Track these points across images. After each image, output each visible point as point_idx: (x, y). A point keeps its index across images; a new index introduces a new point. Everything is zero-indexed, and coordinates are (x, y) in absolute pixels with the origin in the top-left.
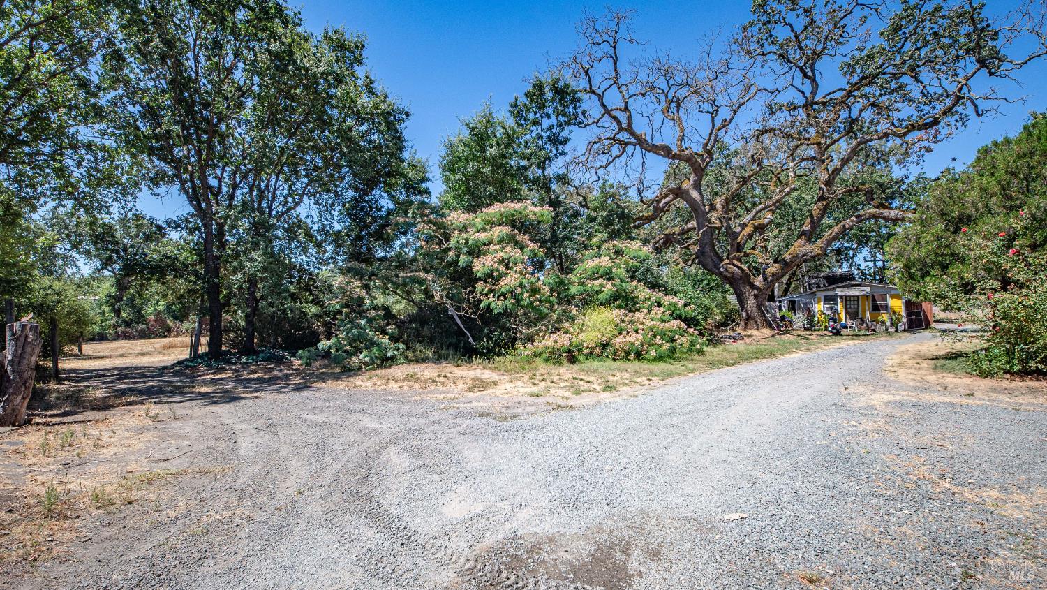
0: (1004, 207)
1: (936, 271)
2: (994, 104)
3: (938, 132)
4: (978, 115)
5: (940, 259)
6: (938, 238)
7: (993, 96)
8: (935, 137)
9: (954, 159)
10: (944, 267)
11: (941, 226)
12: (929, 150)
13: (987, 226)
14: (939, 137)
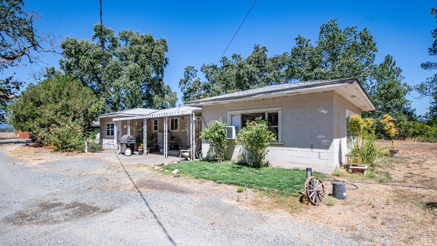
0: (53, 101)
1: (30, 119)
2: (36, 61)
3: (13, 62)
4: (31, 62)
5: (32, 115)
6: (31, 108)
7: (38, 59)
8: (11, 64)
9: (15, 73)
10: (33, 118)
11: (32, 103)
12: (6, 67)
13: (49, 106)
14: (13, 64)
